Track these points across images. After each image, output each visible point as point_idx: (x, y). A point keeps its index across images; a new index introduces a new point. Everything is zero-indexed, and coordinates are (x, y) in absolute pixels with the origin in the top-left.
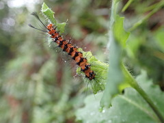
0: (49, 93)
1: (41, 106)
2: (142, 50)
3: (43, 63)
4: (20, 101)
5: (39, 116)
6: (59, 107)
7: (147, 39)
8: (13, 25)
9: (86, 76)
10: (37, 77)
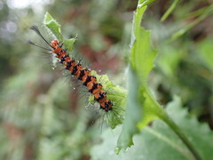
0: (61, 120)
1: (50, 137)
2: (182, 66)
3: (53, 81)
4: (23, 131)
5: (47, 150)
6: (74, 139)
7: (190, 52)
8: (14, 31)
9: (101, 107)
10: (46, 99)
